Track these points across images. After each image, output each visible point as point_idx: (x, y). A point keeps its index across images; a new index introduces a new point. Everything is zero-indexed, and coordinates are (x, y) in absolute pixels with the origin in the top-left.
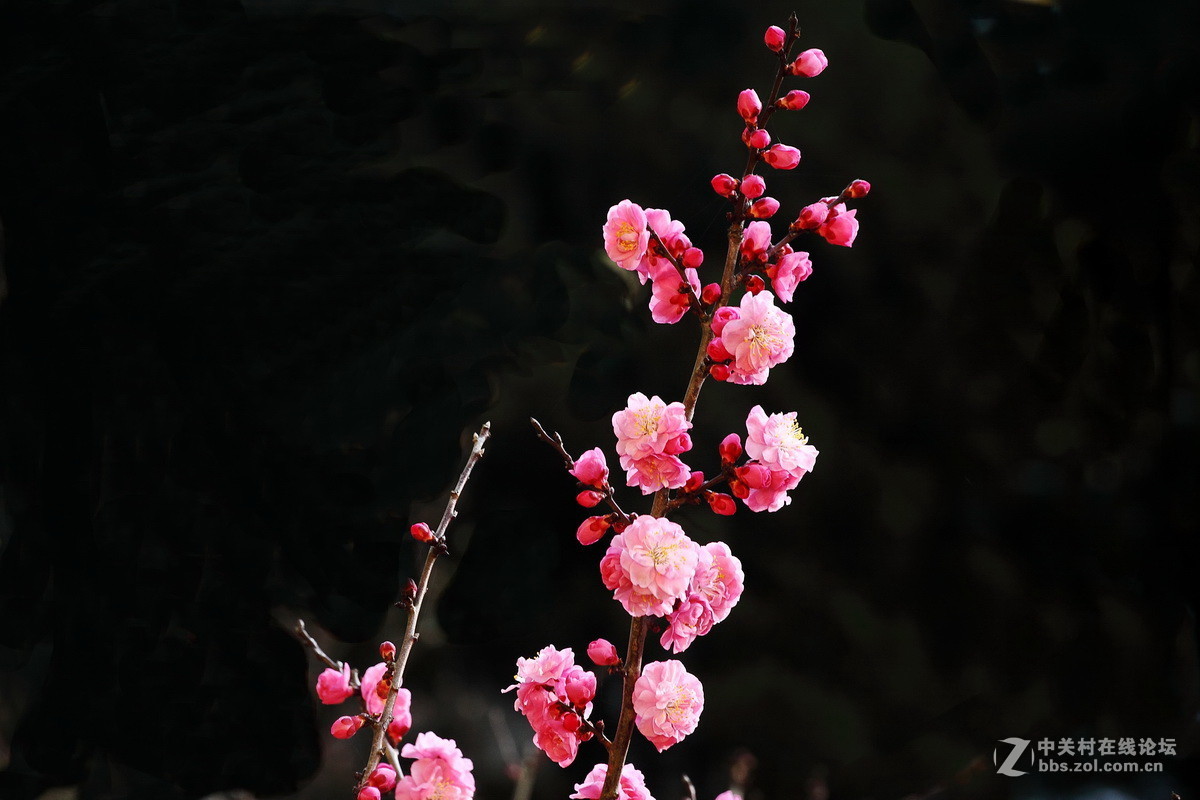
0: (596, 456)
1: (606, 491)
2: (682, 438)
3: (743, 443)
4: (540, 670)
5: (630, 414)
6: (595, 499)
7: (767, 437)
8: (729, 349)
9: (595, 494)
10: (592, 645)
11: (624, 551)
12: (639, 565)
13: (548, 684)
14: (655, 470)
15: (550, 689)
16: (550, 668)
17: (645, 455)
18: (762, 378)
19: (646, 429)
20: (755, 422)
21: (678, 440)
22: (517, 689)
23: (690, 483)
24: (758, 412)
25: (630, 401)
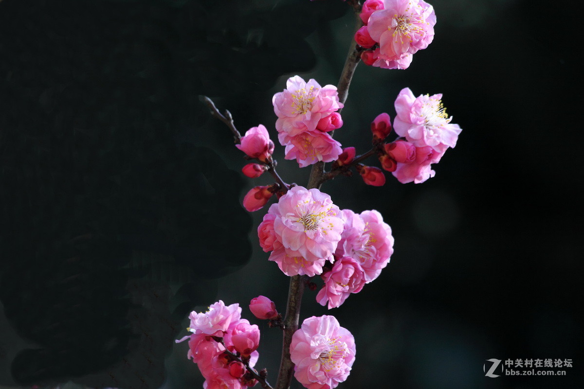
0: (261, 132)
1: (269, 164)
2: (334, 117)
3: (392, 121)
4: (210, 323)
5: (288, 95)
6: (258, 170)
7: (413, 116)
8: (374, 36)
9: (259, 167)
10: (254, 301)
11: (277, 218)
12: (290, 231)
13: (217, 335)
14: (310, 145)
15: (219, 340)
16: (218, 321)
17: (299, 132)
18: (406, 61)
19: (302, 109)
20: (403, 102)
21: (330, 119)
22: (189, 339)
23: (341, 157)
24: (407, 95)
25: (289, 84)
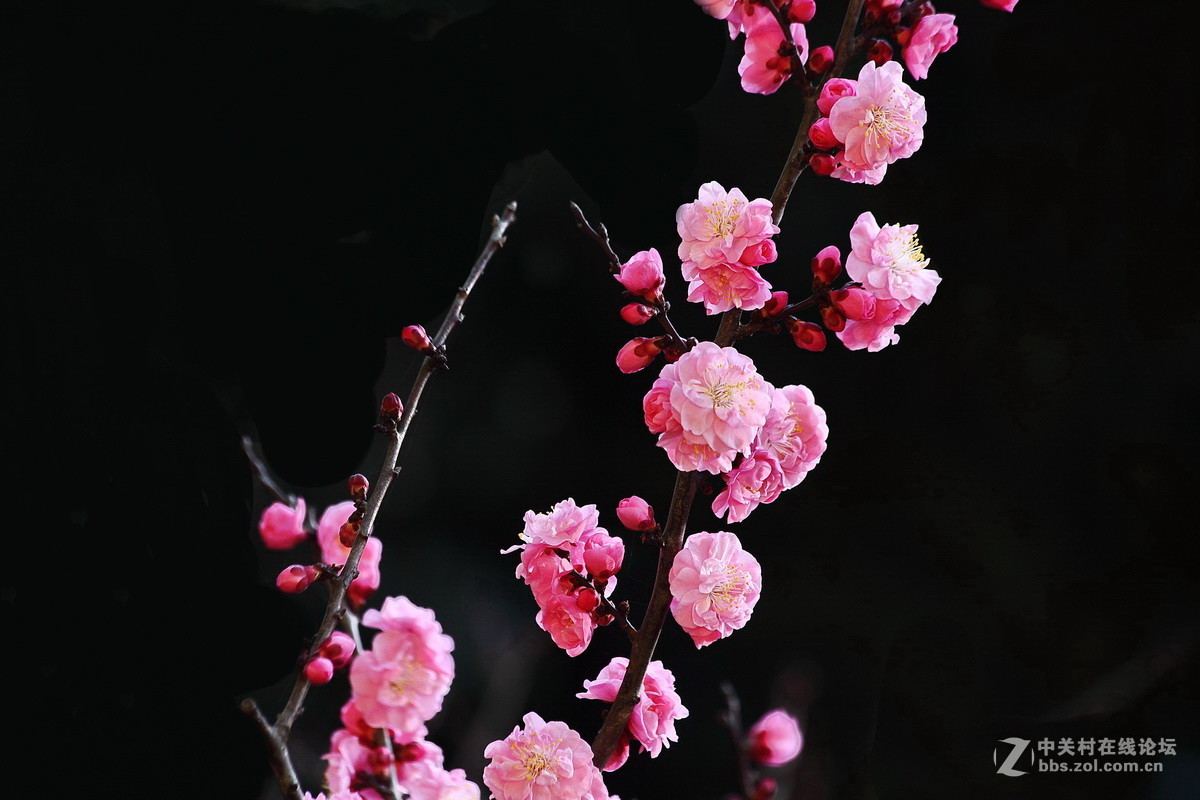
0: (652, 260)
1: (660, 306)
2: (765, 245)
3: (844, 259)
4: (553, 529)
5: (700, 209)
6: (644, 314)
7: (876, 254)
8: (838, 135)
9: (646, 310)
10: (624, 502)
11: (676, 385)
12: (694, 406)
13: (562, 548)
14: (726, 283)
15: (564, 554)
16: (566, 527)
17: (715, 263)
18: (877, 176)
19: (720, 230)
20: (862, 232)
21: (760, 248)
22: (521, 550)
23: (769, 305)
24: (867, 221)
25: (702, 191)
